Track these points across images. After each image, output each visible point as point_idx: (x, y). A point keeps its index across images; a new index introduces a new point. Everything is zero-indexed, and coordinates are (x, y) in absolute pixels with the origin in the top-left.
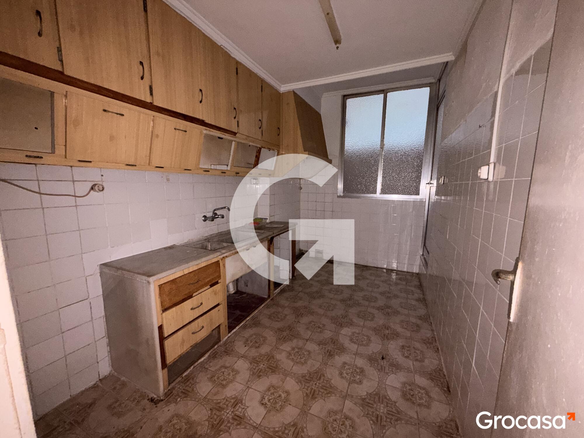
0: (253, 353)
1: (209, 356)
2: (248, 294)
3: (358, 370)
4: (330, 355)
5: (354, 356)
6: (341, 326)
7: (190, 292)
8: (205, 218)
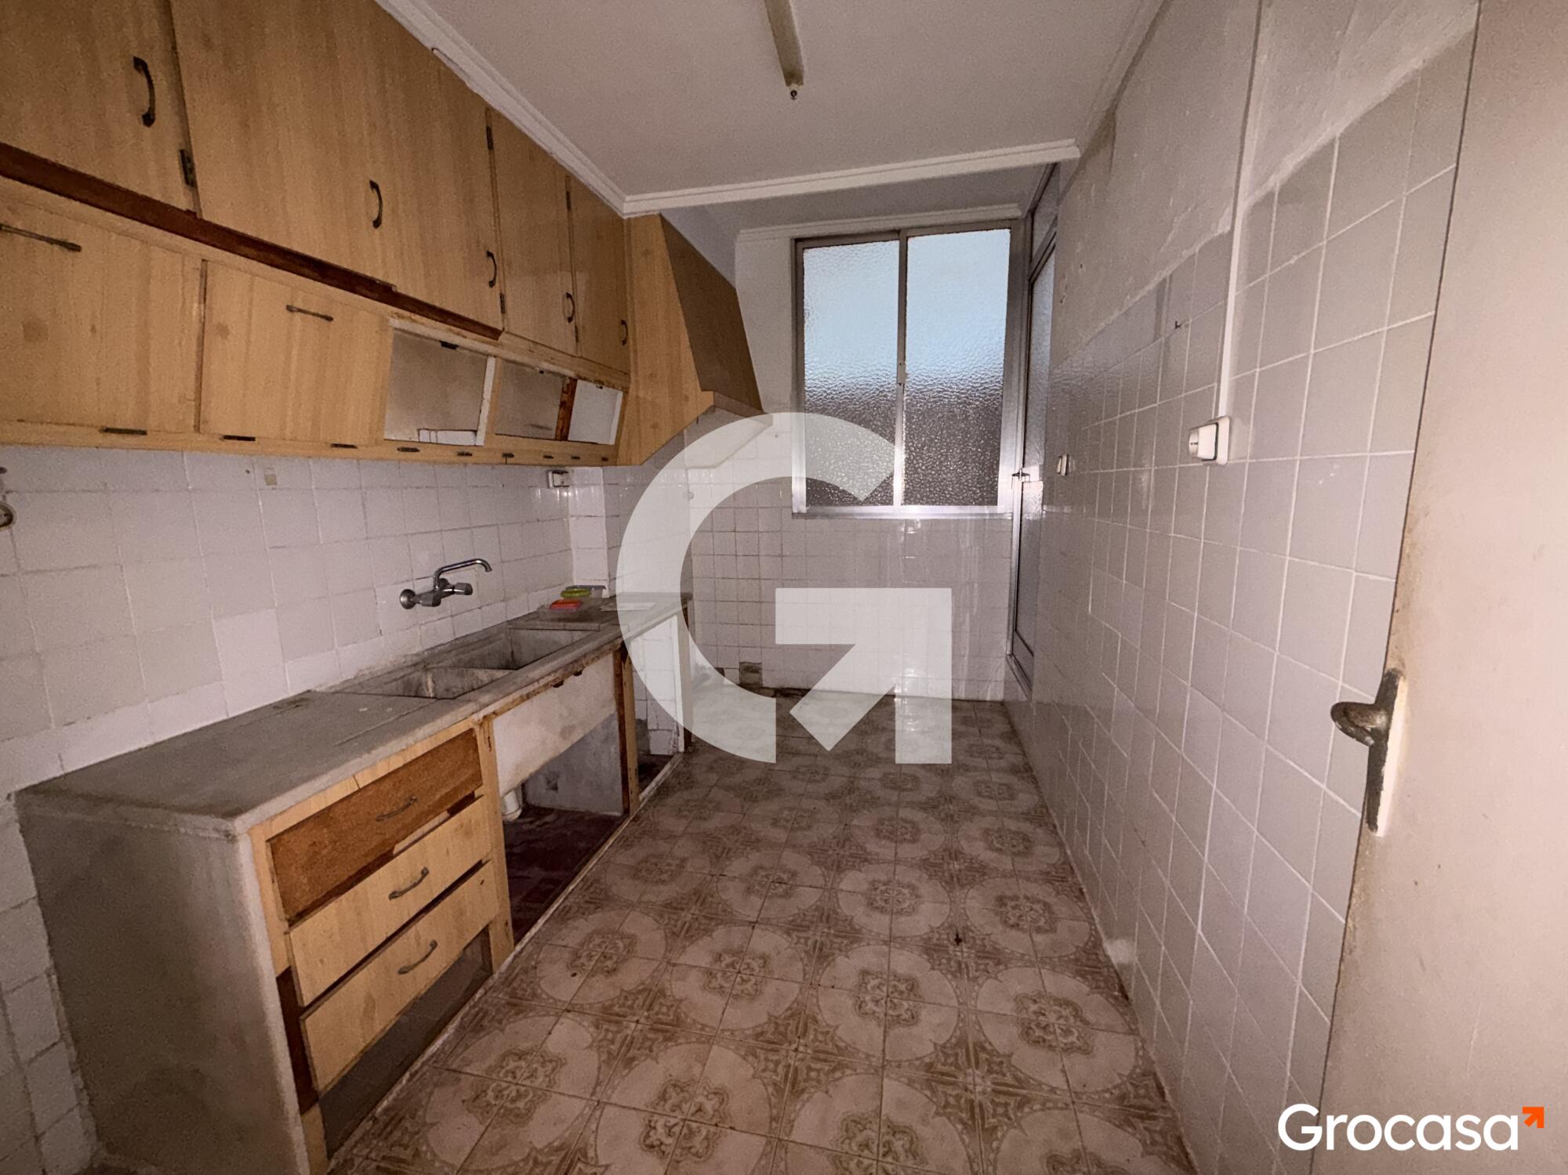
0: (601, 990)
1: (461, 1027)
2: (561, 813)
3: (902, 987)
4: (822, 956)
5: (885, 948)
6: (839, 868)
7: (383, 843)
8: (411, 599)
